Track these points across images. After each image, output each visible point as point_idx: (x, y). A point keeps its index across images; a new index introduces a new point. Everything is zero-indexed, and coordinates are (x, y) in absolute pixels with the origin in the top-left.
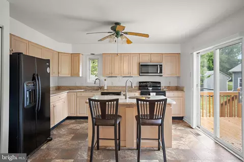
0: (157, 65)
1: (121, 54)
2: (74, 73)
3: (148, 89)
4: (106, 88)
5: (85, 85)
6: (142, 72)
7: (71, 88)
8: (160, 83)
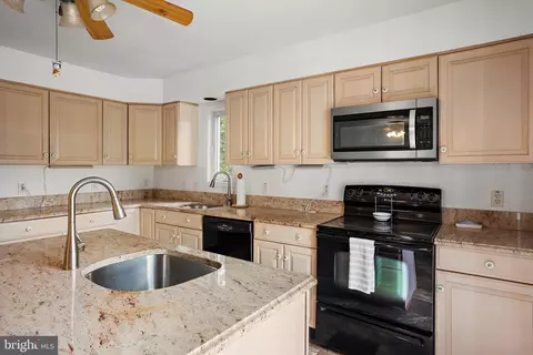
6: (343, 145)
7: (175, 195)
8: (438, 192)
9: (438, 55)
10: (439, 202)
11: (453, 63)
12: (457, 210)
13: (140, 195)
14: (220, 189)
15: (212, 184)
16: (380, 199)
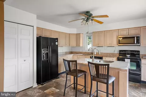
0: (134, 37)
1: (104, 31)
2: (78, 44)
3: (126, 56)
4: (95, 54)
5: (84, 51)
6: (120, 43)
7: (77, 53)
8: (139, 51)
9: (140, 27)
10: (139, 53)
11: (143, 29)
12: (143, 55)
13: (69, 53)
14: (90, 51)
15: (89, 50)
16: (127, 53)
